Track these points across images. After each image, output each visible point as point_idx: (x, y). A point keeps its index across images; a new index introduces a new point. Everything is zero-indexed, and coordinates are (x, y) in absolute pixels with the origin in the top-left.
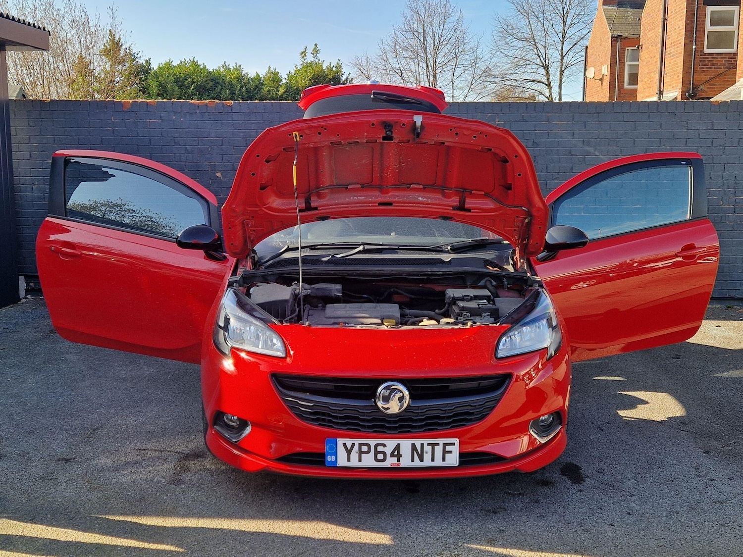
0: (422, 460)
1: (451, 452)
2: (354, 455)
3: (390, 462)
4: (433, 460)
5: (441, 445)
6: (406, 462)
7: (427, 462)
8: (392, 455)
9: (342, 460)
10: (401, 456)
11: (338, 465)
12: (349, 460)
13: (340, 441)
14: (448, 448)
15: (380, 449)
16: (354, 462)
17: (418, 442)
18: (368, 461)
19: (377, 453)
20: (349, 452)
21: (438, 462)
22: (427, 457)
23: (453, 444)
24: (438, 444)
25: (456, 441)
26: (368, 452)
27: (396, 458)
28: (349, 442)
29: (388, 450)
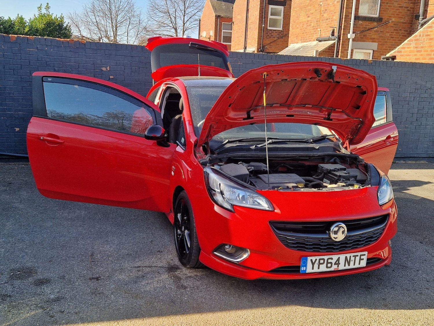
1: (363, 259)
2: (316, 265)
3: (334, 268)
5: (359, 256)
6: (341, 267)
8: (335, 264)
9: (309, 270)
10: (340, 264)
11: (307, 272)
12: (313, 268)
13: (309, 259)
14: (362, 257)
15: (330, 261)
16: (316, 270)
17: (348, 255)
18: (323, 268)
19: (328, 263)
20: (313, 264)
22: (352, 263)
23: (365, 255)
24: (358, 256)
27: (337, 265)
28: (314, 258)
29: (333, 261)
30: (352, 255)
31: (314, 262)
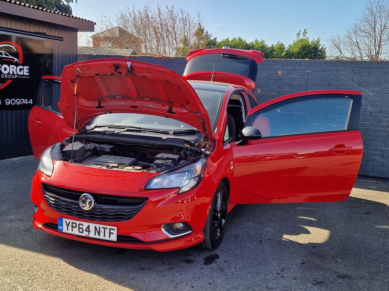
0: (99, 235)
1: (113, 233)
2: (70, 228)
3: (85, 234)
4: (104, 236)
5: (108, 229)
6: (92, 235)
7: (102, 237)
8: (86, 230)
11: (63, 232)
12: (68, 230)
13: (64, 220)
14: (112, 231)
15: (81, 226)
17: (98, 226)
19: (79, 228)
20: (68, 225)
21: (107, 238)
22: (102, 234)
23: (114, 230)
25: (116, 228)
26: (76, 227)
30: (101, 226)
31: (68, 224)
